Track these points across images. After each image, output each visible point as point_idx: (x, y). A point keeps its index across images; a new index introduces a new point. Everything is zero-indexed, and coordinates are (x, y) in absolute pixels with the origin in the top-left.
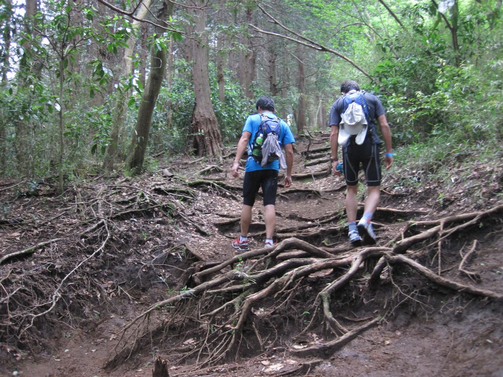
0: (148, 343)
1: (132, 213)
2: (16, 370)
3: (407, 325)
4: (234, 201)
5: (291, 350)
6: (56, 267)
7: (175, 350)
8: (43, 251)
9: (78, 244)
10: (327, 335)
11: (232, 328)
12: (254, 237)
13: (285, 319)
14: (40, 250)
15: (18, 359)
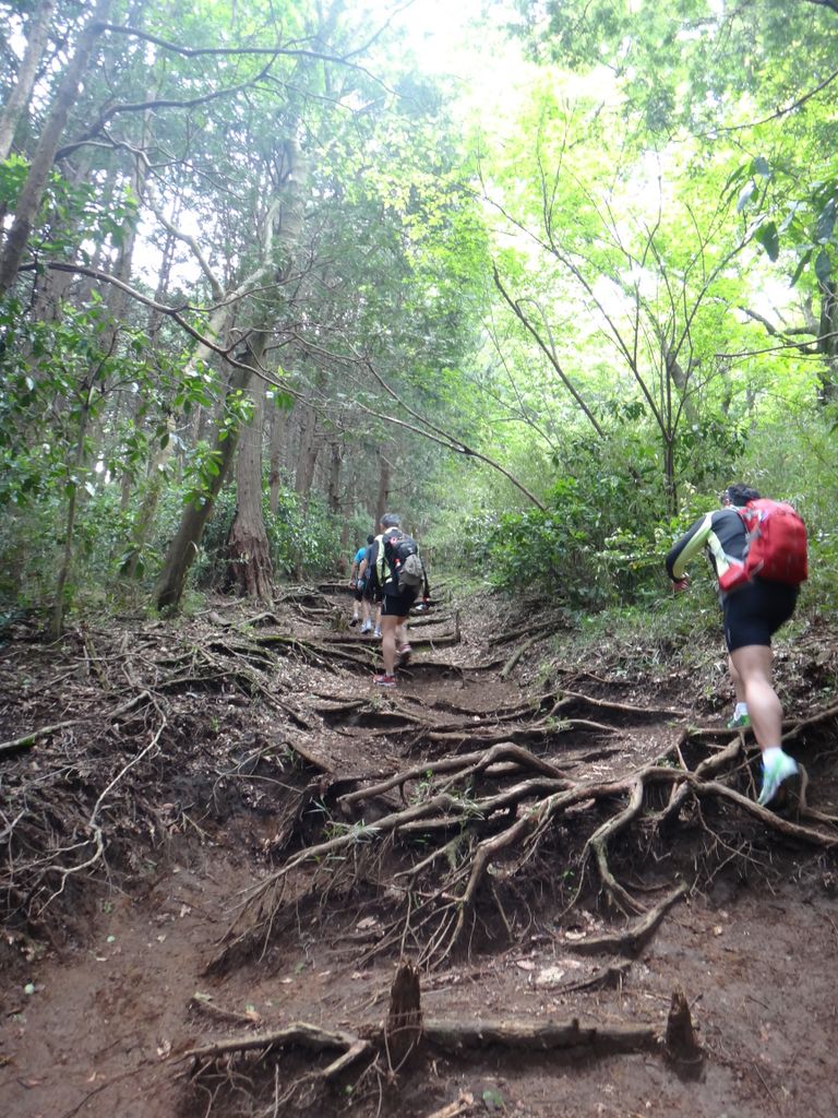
0: (291, 926)
1: (190, 682)
2: (30, 981)
3: (734, 900)
4: (330, 674)
5: (562, 941)
6: (81, 774)
7: (344, 940)
8: (49, 744)
9: (109, 733)
10: (609, 914)
11: (457, 899)
12: (388, 736)
13: (537, 883)
14: (45, 741)
15: (29, 958)
